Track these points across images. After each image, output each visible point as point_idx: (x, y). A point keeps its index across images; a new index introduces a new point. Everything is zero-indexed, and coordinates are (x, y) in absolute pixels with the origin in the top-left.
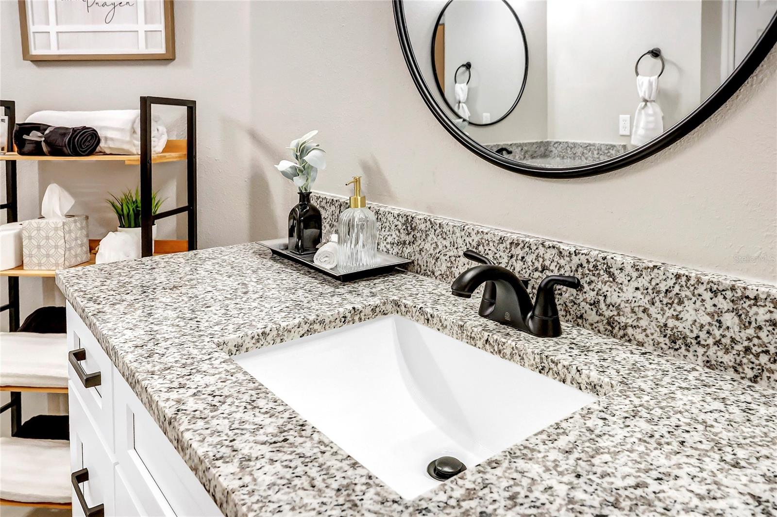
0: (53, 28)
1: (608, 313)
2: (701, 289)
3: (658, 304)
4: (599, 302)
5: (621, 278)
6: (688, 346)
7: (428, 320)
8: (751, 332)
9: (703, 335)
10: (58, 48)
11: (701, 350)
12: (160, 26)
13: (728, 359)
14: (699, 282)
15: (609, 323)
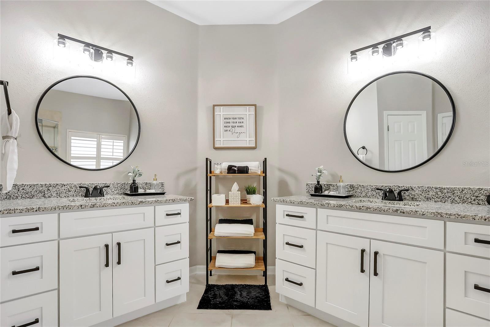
0: (222, 139)
1: (412, 197)
2: (433, 189)
3: (424, 193)
4: (409, 195)
5: (415, 189)
6: (431, 199)
7: (371, 202)
8: (444, 194)
9: (434, 197)
10: (223, 145)
11: (433, 200)
12: (254, 139)
13: (439, 200)
14: (433, 187)
15: (412, 199)
